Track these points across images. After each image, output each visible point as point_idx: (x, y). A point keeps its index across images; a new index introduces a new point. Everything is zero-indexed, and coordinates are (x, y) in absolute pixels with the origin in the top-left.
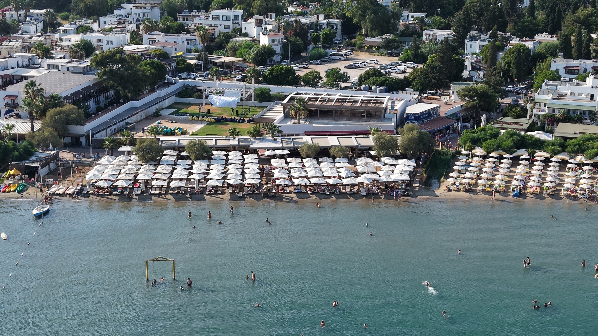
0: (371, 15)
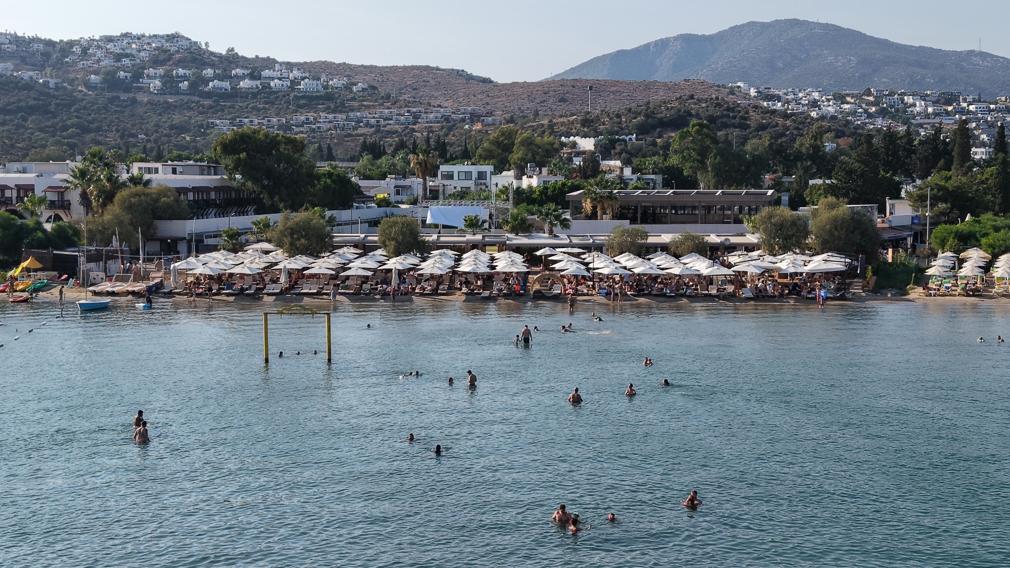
0: (715, 159)
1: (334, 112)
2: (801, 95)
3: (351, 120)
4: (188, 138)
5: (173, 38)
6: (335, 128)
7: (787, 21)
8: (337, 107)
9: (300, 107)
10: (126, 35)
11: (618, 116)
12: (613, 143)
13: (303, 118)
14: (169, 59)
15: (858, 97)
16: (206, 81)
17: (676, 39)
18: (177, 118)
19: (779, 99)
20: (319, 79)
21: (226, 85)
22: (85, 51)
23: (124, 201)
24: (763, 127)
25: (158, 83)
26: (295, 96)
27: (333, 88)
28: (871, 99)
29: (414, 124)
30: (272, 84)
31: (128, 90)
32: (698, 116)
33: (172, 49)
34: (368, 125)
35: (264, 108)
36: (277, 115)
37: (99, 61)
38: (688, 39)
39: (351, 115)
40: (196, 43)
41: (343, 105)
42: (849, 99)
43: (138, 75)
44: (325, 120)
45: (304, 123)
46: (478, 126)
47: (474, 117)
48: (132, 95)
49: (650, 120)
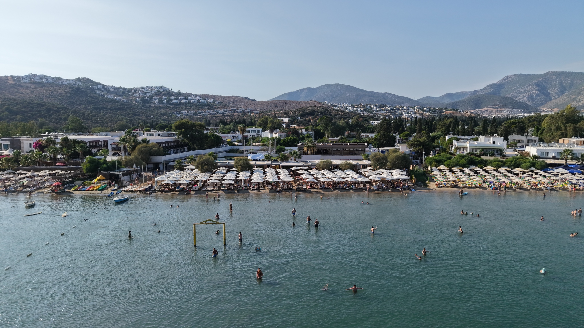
1: (210, 109)
2: (342, 105)
3: (215, 112)
4: (166, 117)
5: (162, 87)
6: (210, 114)
7: (336, 84)
8: (211, 108)
9: (199, 108)
10: (148, 87)
11: (295, 112)
12: (294, 120)
13: (201, 111)
14: (160, 94)
15: (358, 106)
16: (172, 100)
17: (306, 89)
18: (163, 111)
19: (337, 106)
20: (205, 100)
21: (178, 101)
22: (135, 91)
23: (139, 149)
24: (336, 115)
25: (157, 101)
26: (198, 105)
27: (209, 102)
28: (362, 106)
29: (234, 113)
30: (191, 101)
31: (148, 103)
32: (317, 112)
33: (161, 91)
34: (220, 113)
35: (189, 108)
36: (193, 110)
37: (139, 94)
38: (309, 89)
39: (215, 110)
40: (168, 89)
41: (212, 107)
42: (355, 106)
43: (151, 98)
44: (207, 112)
45: (201, 113)
46: (253, 114)
47: (251, 111)
48: (149, 104)
49: (304, 113)
